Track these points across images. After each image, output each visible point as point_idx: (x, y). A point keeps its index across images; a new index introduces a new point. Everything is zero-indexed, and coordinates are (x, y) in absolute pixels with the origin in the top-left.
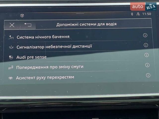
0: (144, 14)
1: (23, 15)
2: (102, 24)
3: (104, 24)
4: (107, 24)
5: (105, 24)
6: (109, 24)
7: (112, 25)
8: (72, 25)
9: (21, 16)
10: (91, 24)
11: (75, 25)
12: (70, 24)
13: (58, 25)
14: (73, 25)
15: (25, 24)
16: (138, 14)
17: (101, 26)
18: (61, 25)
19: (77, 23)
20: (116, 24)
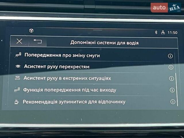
0: (170, 32)
1: (32, 30)
2: (122, 42)
3: (124, 43)
4: (128, 43)
5: (126, 43)
6: (131, 43)
7: (133, 44)
8: (88, 43)
9: (30, 31)
10: (110, 42)
11: (91, 43)
12: (86, 42)
13: (72, 43)
14: (90, 43)
15: (35, 40)
16: (163, 32)
17: (121, 45)
18: (76, 43)
19: (94, 42)
20: (138, 43)
